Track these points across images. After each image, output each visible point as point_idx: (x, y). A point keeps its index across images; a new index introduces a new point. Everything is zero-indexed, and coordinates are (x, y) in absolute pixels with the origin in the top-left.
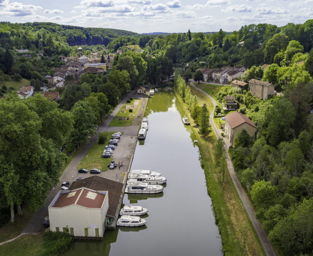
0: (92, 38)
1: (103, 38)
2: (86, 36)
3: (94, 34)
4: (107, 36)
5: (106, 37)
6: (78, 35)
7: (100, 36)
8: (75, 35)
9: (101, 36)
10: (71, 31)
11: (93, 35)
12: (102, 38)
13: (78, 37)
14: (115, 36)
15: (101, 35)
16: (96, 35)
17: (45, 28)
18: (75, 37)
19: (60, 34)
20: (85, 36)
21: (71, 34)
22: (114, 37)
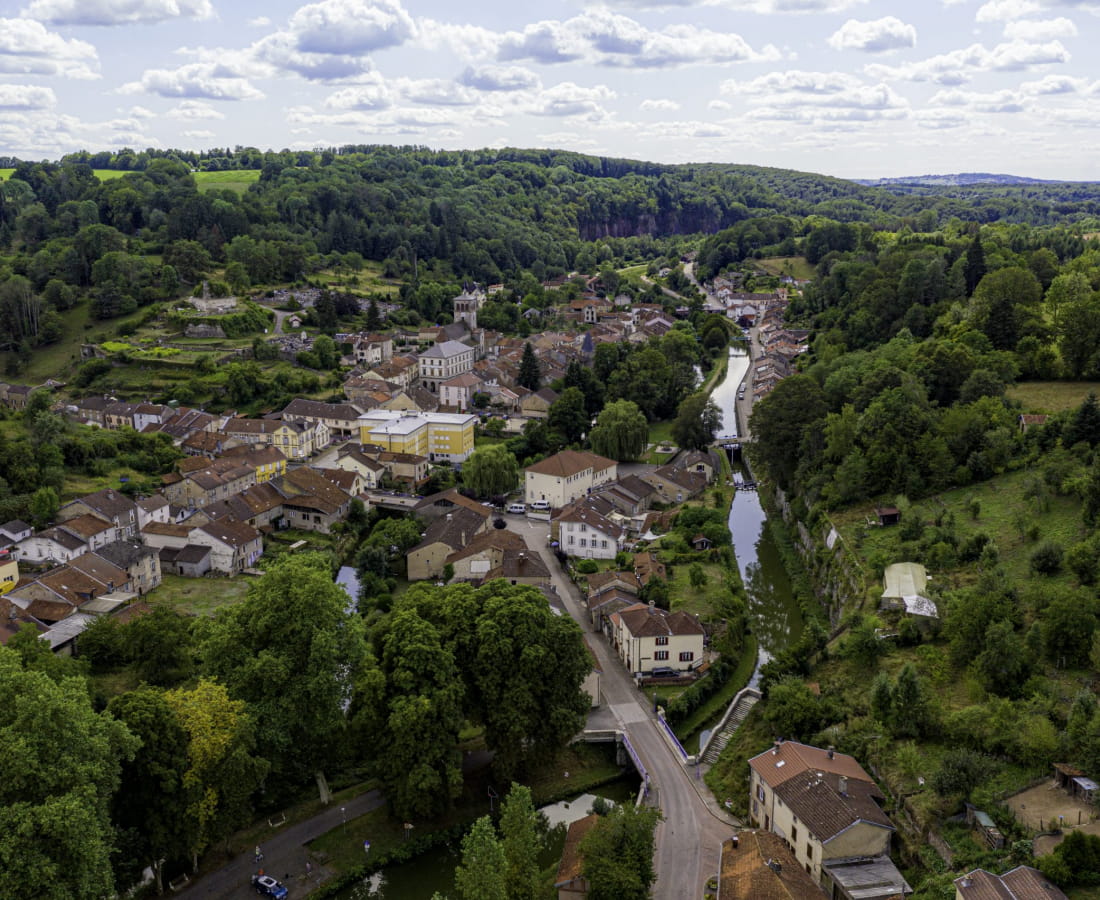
0: (679, 207)
1: (723, 208)
2: (660, 203)
3: (692, 196)
4: (740, 201)
5: (735, 204)
6: (629, 197)
7: (710, 200)
8: (618, 197)
9: (715, 201)
10: (602, 185)
11: (687, 199)
12: (718, 208)
13: (625, 206)
14: (771, 202)
15: (718, 198)
16: (698, 199)
17: (508, 174)
18: (612, 205)
19: (556, 195)
20: (653, 202)
21: (599, 194)
22: (765, 206)
